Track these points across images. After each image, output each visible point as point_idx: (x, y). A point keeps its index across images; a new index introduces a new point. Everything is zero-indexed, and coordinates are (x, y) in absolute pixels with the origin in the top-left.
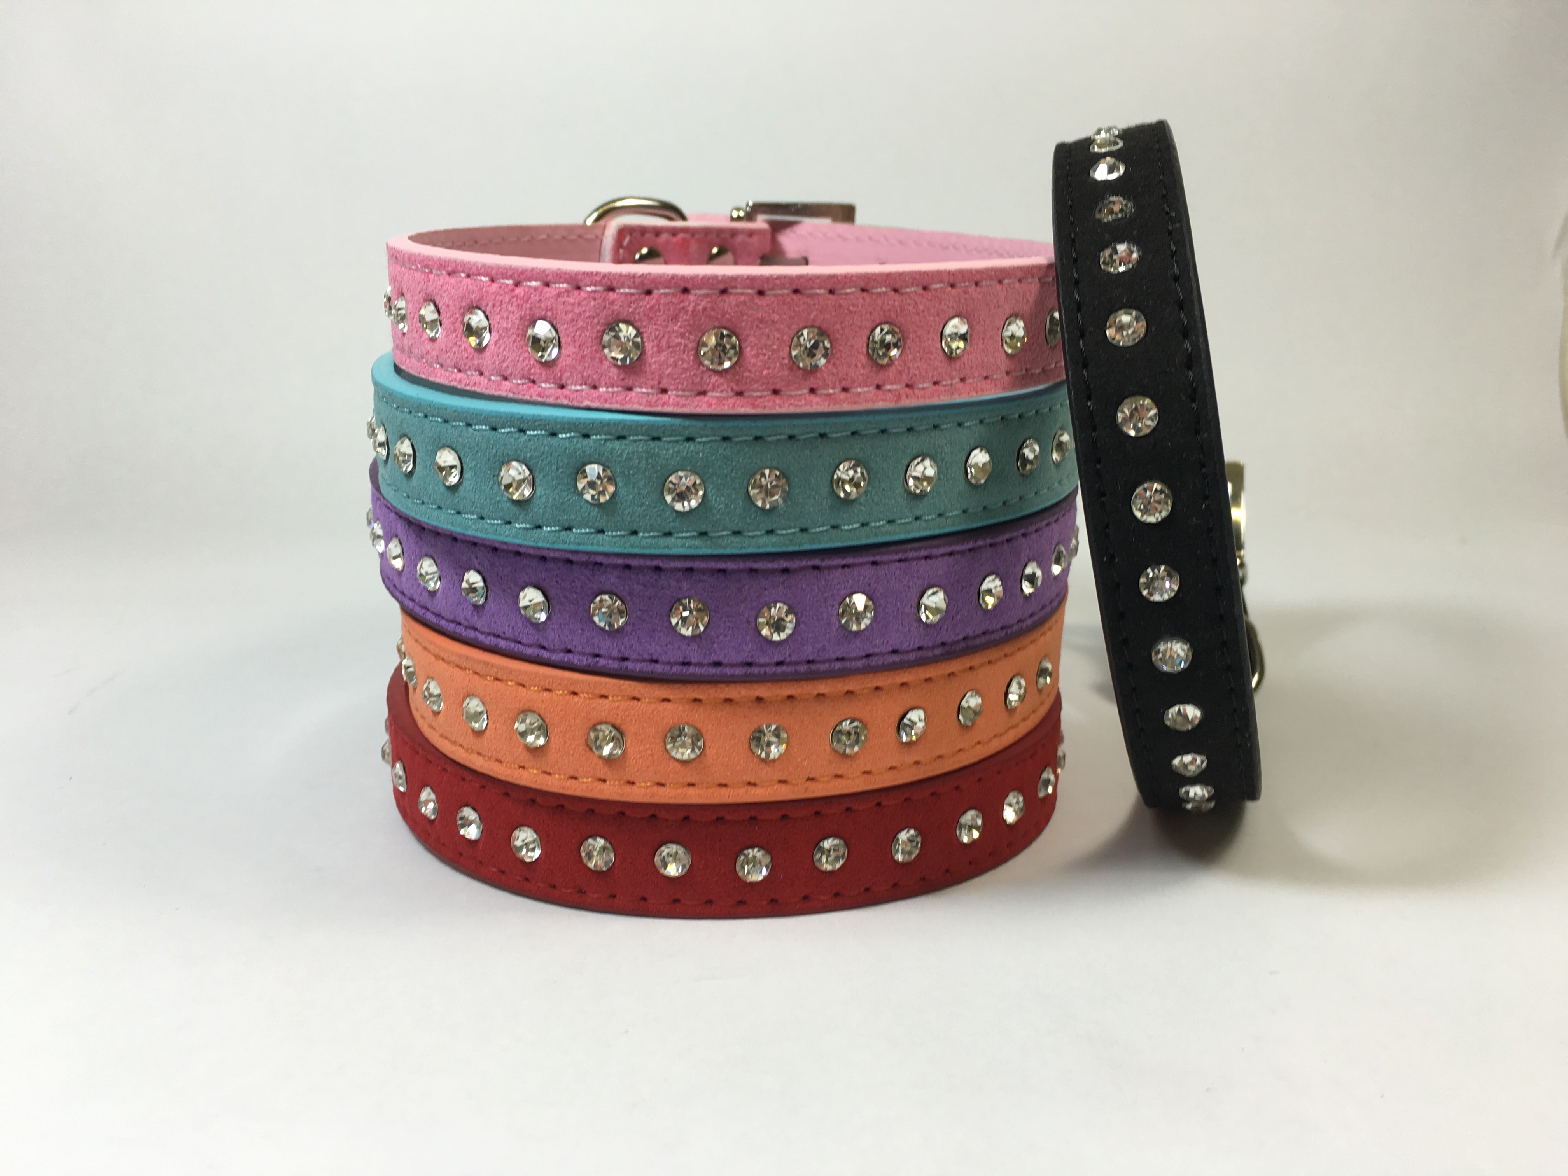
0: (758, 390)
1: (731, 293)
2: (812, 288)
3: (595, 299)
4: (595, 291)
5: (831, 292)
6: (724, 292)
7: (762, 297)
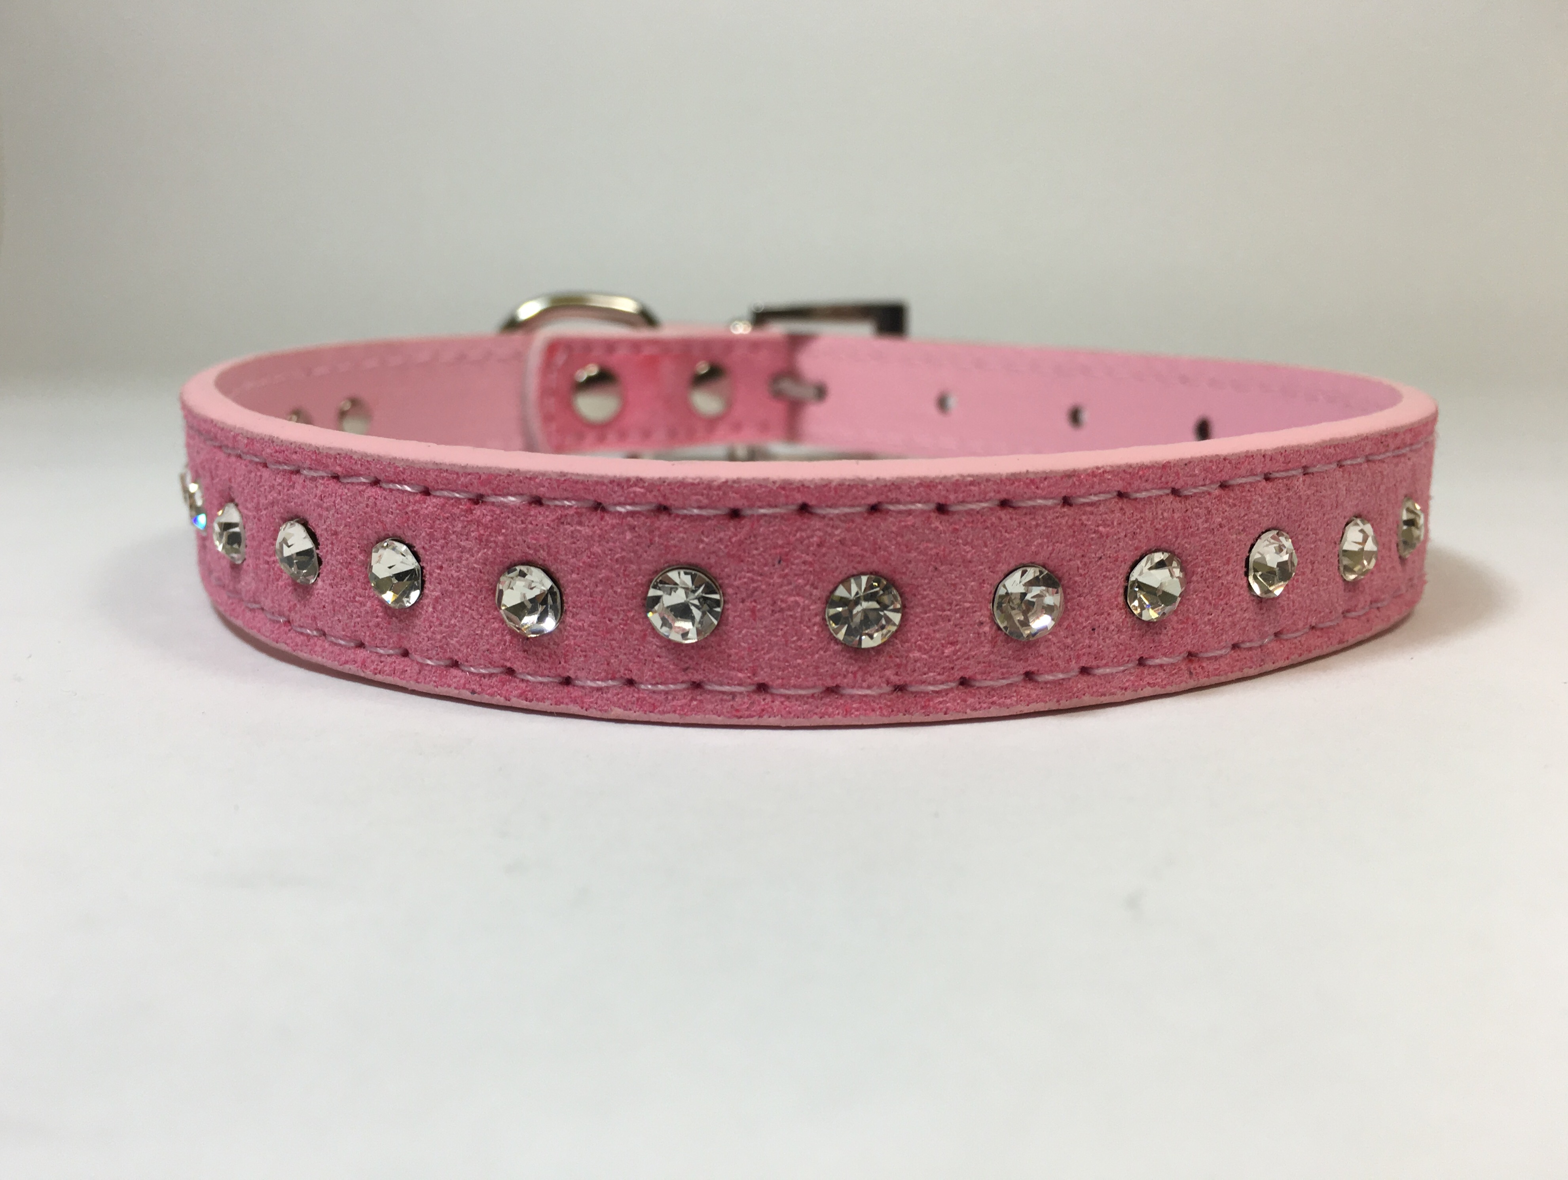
0: (935, 683)
1: (888, 511)
2: (1034, 497)
3: (632, 528)
4: (632, 514)
5: (1066, 501)
6: (874, 509)
7: (944, 517)
